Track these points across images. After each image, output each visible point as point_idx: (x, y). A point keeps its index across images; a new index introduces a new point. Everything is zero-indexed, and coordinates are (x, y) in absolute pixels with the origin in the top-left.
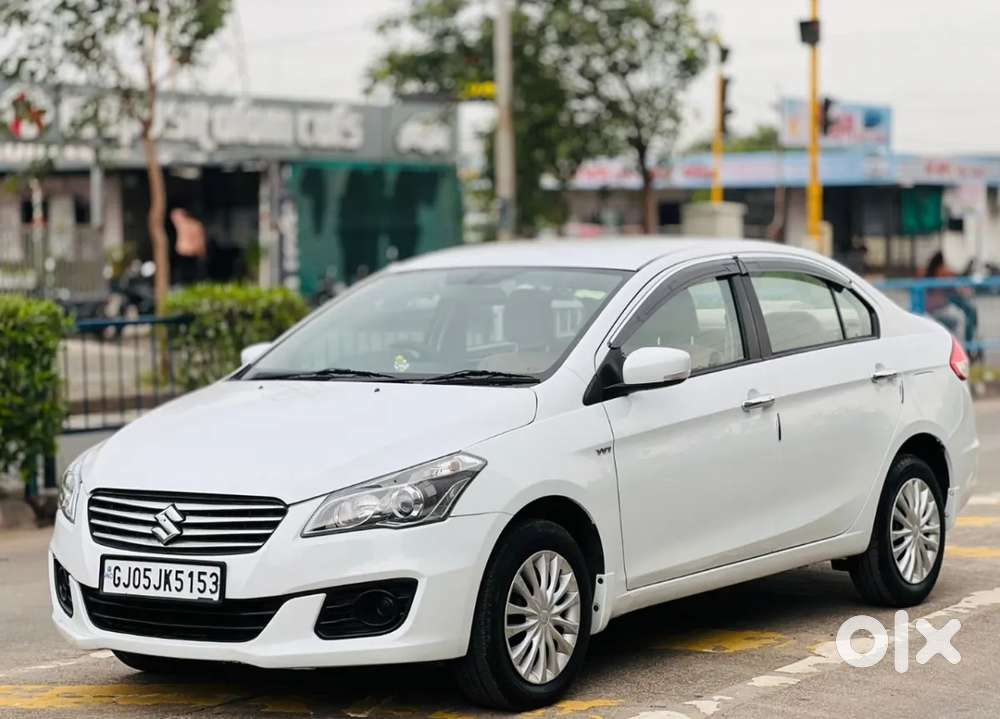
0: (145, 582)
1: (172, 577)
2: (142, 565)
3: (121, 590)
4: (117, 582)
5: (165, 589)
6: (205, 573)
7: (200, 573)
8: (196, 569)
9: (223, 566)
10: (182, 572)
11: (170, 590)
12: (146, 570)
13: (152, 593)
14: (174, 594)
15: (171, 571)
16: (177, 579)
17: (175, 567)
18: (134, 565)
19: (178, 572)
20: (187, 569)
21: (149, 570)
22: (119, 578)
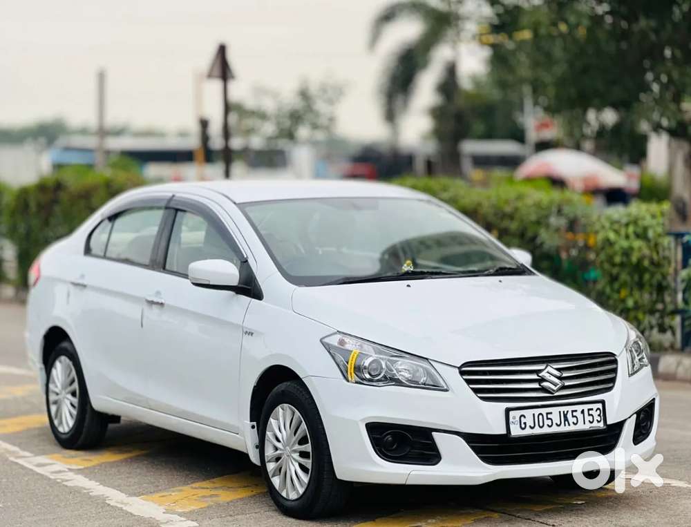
0: (548, 422)
1: (569, 416)
2: (544, 411)
3: (528, 432)
4: (523, 426)
5: (565, 425)
6: (592, 409)
7: (589, 410)
8: (586, 407)
9: (603, 402)
10: (576, 411)
11: (569, 425)
12: (547, 414)
13: (555, 429)
14: (572, 428)
15: (567, 412)
16: (573, 416)
17: (570, 408)
18: (537, 411)
19: (573, 411)
20: (579, 408)
21: (551, 413)
22: (525, 423)
